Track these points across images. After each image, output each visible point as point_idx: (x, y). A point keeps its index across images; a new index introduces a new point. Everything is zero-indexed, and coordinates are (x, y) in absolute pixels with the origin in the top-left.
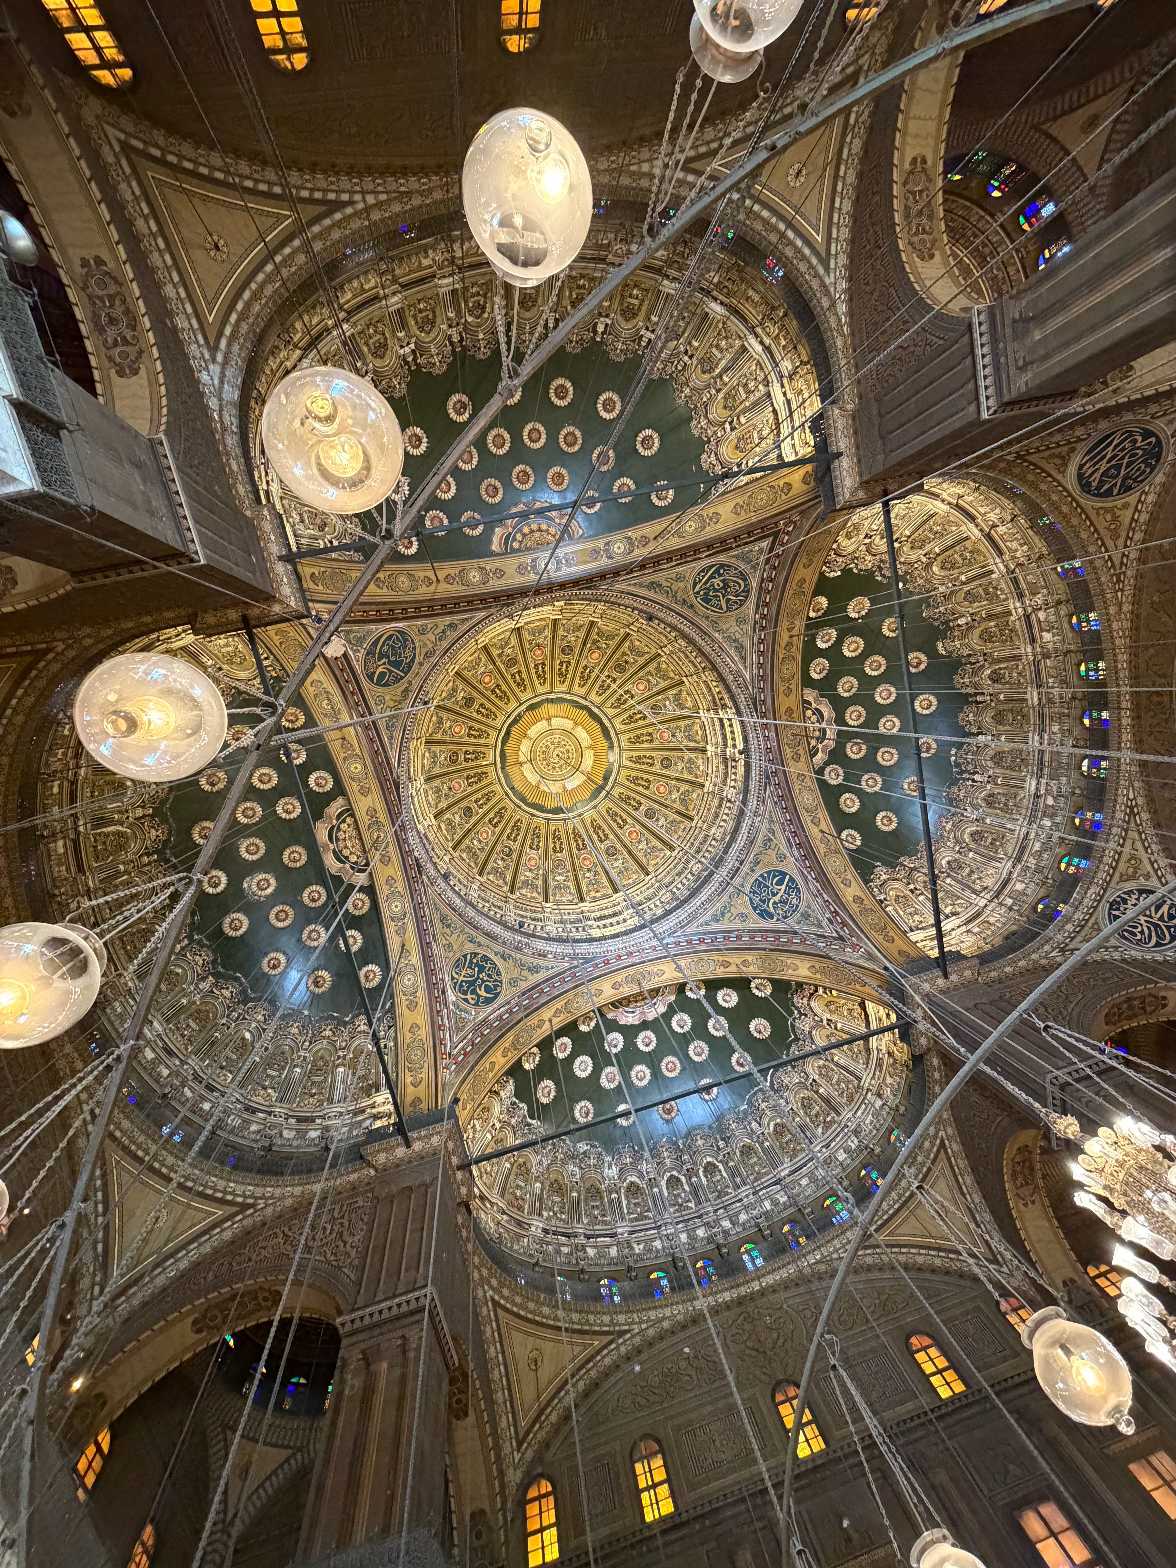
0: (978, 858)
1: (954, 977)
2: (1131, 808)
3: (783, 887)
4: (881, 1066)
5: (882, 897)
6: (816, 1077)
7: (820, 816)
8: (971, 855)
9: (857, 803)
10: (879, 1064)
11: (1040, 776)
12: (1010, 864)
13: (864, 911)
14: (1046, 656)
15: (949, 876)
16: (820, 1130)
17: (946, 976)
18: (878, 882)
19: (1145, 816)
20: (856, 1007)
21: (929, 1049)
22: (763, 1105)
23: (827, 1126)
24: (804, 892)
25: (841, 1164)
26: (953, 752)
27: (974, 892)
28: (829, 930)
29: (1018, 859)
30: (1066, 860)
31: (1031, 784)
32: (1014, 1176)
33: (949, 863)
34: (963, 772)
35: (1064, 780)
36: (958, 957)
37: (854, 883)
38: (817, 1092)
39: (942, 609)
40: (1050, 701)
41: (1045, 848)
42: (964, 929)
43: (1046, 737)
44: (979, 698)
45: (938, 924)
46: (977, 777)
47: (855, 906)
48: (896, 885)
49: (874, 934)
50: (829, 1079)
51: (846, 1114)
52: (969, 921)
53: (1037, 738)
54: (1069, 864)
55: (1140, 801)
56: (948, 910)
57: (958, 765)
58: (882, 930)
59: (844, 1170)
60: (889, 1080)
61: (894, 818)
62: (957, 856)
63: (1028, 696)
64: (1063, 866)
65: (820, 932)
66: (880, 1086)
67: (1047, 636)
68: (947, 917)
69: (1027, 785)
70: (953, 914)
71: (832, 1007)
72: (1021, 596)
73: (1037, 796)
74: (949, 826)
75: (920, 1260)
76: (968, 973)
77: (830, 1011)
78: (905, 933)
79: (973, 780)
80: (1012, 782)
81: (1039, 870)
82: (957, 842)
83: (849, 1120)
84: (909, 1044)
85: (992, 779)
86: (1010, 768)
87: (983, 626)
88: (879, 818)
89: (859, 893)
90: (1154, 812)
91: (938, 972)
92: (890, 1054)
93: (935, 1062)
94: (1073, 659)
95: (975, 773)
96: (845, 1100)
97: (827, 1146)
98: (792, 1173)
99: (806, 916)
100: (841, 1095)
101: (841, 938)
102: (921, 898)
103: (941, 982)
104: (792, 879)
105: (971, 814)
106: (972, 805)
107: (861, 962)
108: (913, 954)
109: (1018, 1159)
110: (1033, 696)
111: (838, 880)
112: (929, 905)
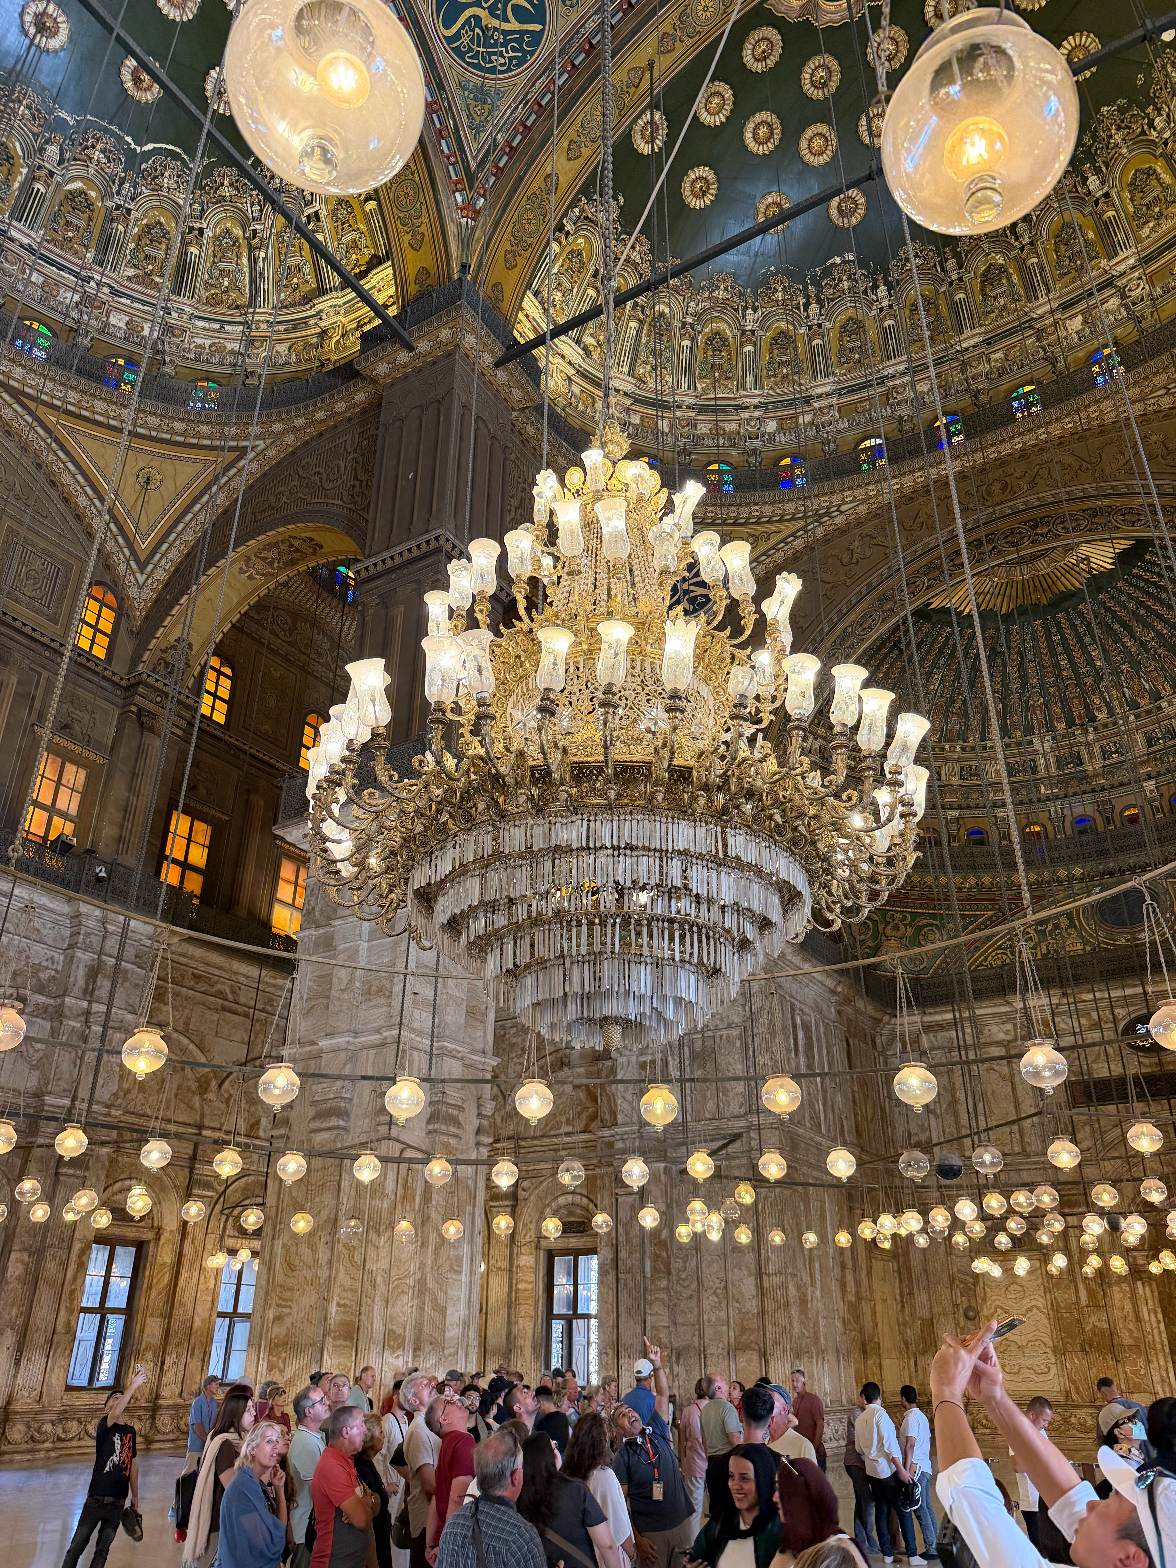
0: (685, 355)
1: (502, 375)
2: (827, 514)
3: (514, 25)
4: (295, 328)
5: (569, 227)
6: (208, 233)
7: (680, 48)
8: (686, 343)
9: (719, 119)
10: (297, 325)
11: (839, 393)
12: (692, 401)
13: (538, 202)
14: (1040, 334)
15: (641, 322)
16: (130, 272)
17: (498, 364)
18: (590, 211)
19: (820, 532)
20: (368, 253)
21: (373, 381)
22: (97, 155)
23: (145, 279)
24: (521, 76)
25: (107, 324)
26: (851, 256)
27: (632, 368)
28: (473, 149)
29: (702, 410)
30: (725, 467)
31: (824, 386)
32: (270, 546)
33: (662, 315)
34: (816, 283)
35: (844, 424)
36: (534, 373)
37: (577, 164)
38: (185, 244)
39: (1118, 138)
40: (964, 367)
41: (732, 437)
42: (571, 371)
43: (906, 379)
44: (951, 263)
45: (559, 331)
46: (814, 308)
47: (539, 182)
48: (598, 244)
49: (506, 230)
50: (220, 254)
51: (185, 304)
52: (584, 375)
53: (902, 368)
54: (719, 472)
55: (839, 520)
56: (588, 340)
57: (828, 272)
58: (518, 242)
59: (102, 331)
60: (282, 348)
61: (709, 198)
62: (677, 324)
63: (968, 333)
64: (715, 467)
65: (466, 133)
66: (264, 339)
67: (1076, 324)
68: (578, 342)
69: (820, 380)
70: (585, 349)
71: (342, 212)
72: (1146, 261)
73: (807, 401)
74: (721, 294)
75: (66, 479)
76: (517, 394)
77: (334, 213)
78: (529, 286)
79: (807, 305)
80: (820, 360)
81: (698, 440)
82: (699, 316)
83: (181, 311)
84: (363, 351)
85: (815, 330)
86: (842, 349)
87: (1087, 222)
88: (703, 171)
89: (564, 181)
90: (827, 539)
91: (499, 351)
92: (323, 334)
93: (360, 397)
94: (1042, 371)
95: (820, 302)
96: (204, 294)
97: (115, 293)
98: (30, 249)
99: (481, 95)
100: (208, 285)
101: (471, 177)
102: (591, 292)
103: (487, 360)
104: (536, 38)
105: (751, 319)
106: (765, 317)
107: (451, 229)
108: (504, 306)
109: (295, 543)
110: (971, 338)
111: (572, 134)
112: (585, 307)
